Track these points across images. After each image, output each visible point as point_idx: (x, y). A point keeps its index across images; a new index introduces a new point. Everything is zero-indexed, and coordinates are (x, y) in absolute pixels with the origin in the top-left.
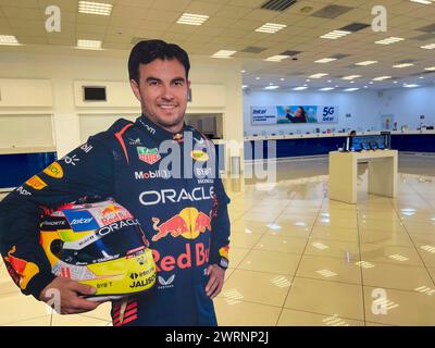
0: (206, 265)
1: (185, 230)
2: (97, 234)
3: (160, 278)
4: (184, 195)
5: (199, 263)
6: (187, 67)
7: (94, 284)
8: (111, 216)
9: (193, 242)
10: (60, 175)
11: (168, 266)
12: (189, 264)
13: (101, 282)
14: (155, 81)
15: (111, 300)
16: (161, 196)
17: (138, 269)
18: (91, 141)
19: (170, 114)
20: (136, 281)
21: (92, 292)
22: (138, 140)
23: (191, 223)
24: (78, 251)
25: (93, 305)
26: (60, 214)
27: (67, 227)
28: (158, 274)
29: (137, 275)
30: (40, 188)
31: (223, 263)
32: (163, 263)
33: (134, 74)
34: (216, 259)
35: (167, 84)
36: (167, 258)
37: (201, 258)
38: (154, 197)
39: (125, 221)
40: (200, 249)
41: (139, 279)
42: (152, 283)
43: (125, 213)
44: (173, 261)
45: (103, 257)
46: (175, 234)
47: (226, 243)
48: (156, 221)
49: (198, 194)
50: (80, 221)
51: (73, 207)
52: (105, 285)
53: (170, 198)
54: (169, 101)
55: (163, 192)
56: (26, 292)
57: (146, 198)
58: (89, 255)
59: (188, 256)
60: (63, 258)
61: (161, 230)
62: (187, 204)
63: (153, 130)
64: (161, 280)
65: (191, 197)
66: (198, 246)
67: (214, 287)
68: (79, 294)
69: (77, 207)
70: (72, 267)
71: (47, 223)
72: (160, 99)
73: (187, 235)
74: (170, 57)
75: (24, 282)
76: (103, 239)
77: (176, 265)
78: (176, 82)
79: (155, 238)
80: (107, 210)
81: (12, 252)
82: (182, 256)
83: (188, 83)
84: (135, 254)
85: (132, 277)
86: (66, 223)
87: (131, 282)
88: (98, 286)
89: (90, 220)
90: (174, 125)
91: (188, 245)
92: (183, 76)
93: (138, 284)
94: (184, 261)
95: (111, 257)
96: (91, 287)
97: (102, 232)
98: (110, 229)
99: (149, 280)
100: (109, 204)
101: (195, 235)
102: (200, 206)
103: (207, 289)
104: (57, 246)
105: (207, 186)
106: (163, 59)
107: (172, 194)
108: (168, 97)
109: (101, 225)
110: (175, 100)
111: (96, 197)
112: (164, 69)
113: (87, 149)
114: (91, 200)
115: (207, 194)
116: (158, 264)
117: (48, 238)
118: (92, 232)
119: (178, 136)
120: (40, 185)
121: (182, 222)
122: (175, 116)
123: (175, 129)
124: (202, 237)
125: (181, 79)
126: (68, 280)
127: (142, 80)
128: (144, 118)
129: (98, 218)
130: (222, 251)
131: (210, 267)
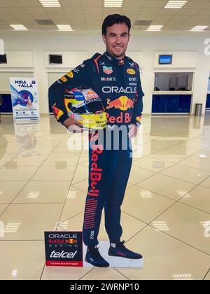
0: (129, 124)
1: (121, 106)
4: (122, 90)
5: (126, 122)
8: (90, 95)
9: (124, 112)
10: (72, 77)
11: (112, 121)
12: (121, 122)
14: (113, 35)
16: (112, 89)
17: (99, 120)
18: (85, 62)
19: (119, 51)
20: (98, 124)
21: (82, 125)
22: (103, 63)
23: (124, 103)
24: (77, 108)
26: (71, 92)
27: (73, 98)
28: (107, 123)
29: (99, 122)
31: (137, 123)
32: (110, 119)
34: (134, 122)
35: (119, 36)
36: (112, 117)
37: (127, 120)
38: (109, 90)
39: (95, 98)
40: (127, 116)
43: (96, 95)
44: (114, 119)
45: (86, 112)
46: (116, 107)
47: (140, 115)
48: (109, 100)
49: (129, 90)
50: (79, 96)
51: (76, 90)
53: (116, 90)
54: (119, 44)
55: (112, 87)
56: (59, 121)
57: (105, 90)
58: (81, 111)
59: (121, 118)
60: (72, 110)
61: (110, 104)
62: (123, 94)
63: (110, 59)
65: (125, 91)
66: (126, 114)
70: (75, 114)
71: (67, 96)
72: (115, 44)
73: (121, 108)
74: (121, 22)
75: (58, 117)
76: (87, 105)
77: (115, 121)
78: (123, 35)
79: (107, 108)
80: (89, 93)
82: (119, 117)
83: (129, 35)
84: (99, 113)
85: (97, 122)
86: (73, 96)
87: (96, 124)
89: (82, 96)
92: (127, 32)
93: (99, 126)
94: (120, 120)
95: (89, 113)
97: (87, 102)
98: (90, 101)
100: (90, 90)
101: (125, 109)
102: (129, 96)
104: (70, 105)
105: (133, 87)
106: (118, 23)
108: (119, 42)
109: (86, 99)
110: (122, 44)
112: (118, 29)
114: (83, 88)
115: (133, 90)
116: (108, 119)
117: (67, 101)
118: (83, 102)
119: (122, 61)
120: (65, 80)
121: (120, 102)
122: (121, 52)
123: (120, 58)
124: (128, 110)
125: (126, 33)
126: (73, 119)
127: (108, 34)
128: (107, 53)
129: (85, 96)
130: (138, 118)
131: (131, 124)
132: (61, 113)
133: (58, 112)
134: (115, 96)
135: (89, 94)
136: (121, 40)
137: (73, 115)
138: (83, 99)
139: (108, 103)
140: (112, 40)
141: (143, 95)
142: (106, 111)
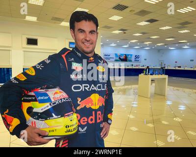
0: (101, 122)
2: (50, 105)
3: (80, 128)
4: (93, 87)
6: (97, 26)
7: (47, 130)
8: (58, 96)
9: (96, 111)
10: (34, 74)
11: (84, 122)
12: (94, 122)
13: (51, 129)
14: (82, 31)
15: (56, 139)
16: (82, 87)
17: (70, 123)
18: (50, 58)
19: (88, 48)
20: (68, 129)
21: (47, 134)
22: (73, 59)
23: (96, 101)
24: (41, 113)
25: (46, 141)
26: (32, 94)
27: (36, 100)
28: (79, 126)
29: (68, 126)
30: (23, 80)
31: (109, 121)
33: (72, 27)
34: (106, 120)
35: (88, 33)
37: (99, 119)
38: (79, 88)
39: (64, 99)
40: (99, 114)
41: (70, 128)
43: (64, 95)
44: (86, 120)
45: (53, 116)
46: (88, 106)
47: (111, 112)
48: (79, 99)
49: (99, 87)
50: (42, 98)
51: (40, 91)
52: (53, 131)
54: (88, 41)
55: (83, 85)
56: (12, 134)
57: (75, 88)
58: (46, 115)
59: (93, 117)
60: (32, 117)
61: (82, 104)
62: (94, 92)
63: (80, 55)
64: (80, 129)
65: (96, 89)
66: (98, 112)
67: (105, 133)
68: (40, 135)
69: (43, 90)
70: (37, 121)
71: (26, 98)
72: (84, 40)
73: (93, 107)
74: (89, 20)
75: (12, 128)
76: (53, 107)
77: (87, 122)
78: (92, 32)
79: (78, 108)
80: (56, 93)
81: (7, 112)
83: (97, 33)
84: (68, 116)
85: (66, 127)
86: (35, 98)
87: (66, 129)
88: (50, 131)
90: (90, 53)
91: (94, 112)
93: (69, 131)
94: (92, 120)
95: (57, 117)
96: (46, 132)
97: (53, 104)
98: (57, 103)
99: (75, 129)
100: (57, 90)
101: (97, 107)
102: (100, 93)
103: (101, 134)
104: (30, 110)
105: (103, 84)
106: (86, 20)
107: (87, 86)
108: (88, 39)
109: (53, 100)
110: (91, 41)
111: (51, 86)
112: (86, 25)
113: (48, 62)
114: (48, 88)
116: (79, 121)
117: (26, 106)
118: (48, 104)
119: (92, 58)
120: (24, 78)
122: (91, 49)
123: (90, 55)
124: (100, 109)
125: (94, 31)
126: (35, 128)
127: (76, 30)
128: (76, 48)
129: (51, 96)
130: (109, 116)
131: (104, 123)
132: (16, 122)
133: (11, 122)
135: (56, 95)
136: (90, 37)
137: (35, 122)
138: (49, 100)
139: (79, 102)
140: (81, 36)
141: (113, 92)
142: (77, 112)
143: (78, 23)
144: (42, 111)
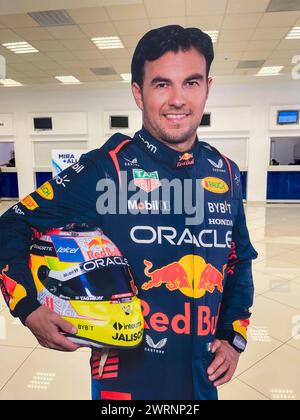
0: (211, 338)
1: (184, 283)
2: (82, 268)
3: (148, 337)
4: (187, 237)
5: (201, 332)
6: (209, 58)
7: (75, 322)
8: (98, 249)
9: (194, 303)
10: (50, 197)
11: (159, 325)
12: (187, 330)
13: (84, 323)
14: (163, 82)
15: (92, 347)
16: (157, 234)
17: (123, 320)
18: (84, 159)
19: (178, 126)
20: (120, 332)
21: (73, 331)
22: (135, 161)
23: (195, 276)
24: (62, 283)
25: (73, 346)
26: (47, 239)
27: (53, 254)
28: (146, 332)
29: (121, 327)
30: (32, 208)
31: (237, 341)
32: (153, 320)
33: (138, 76)
35: (178, 85)
36: (158, 314)
37: (205, 326)
38: (148, 235)
39: (112, 258)
40: (204, 314)
41: (123, 331)
42: (138, 341)
43: (112, 249)
44: (166, 320)
45: (85, 295)
46: (171, 287)
48: (149, 265)
49: (208, 238)
50: (66, 250)
51: (61, 233)
52: (87, 328)
53: (169, 238)
54: (178, 108)
55: (160, 229)
57: (139, 234)
58: (71, 289)
59: (187, 319)
60: (48, 287)
61: (154, 277)
63: (153, 148)
64: (149, 340)
65: (198, 242)
66: (202, 309)
68: (60, 330)
69: (65, 233)
70: (55, 298)
71: (36, 247)
72: (166, 107)
73: (186, 291)
74: (186, 47)
75: (14, 302)
76: (87, 274)
77: (169, 326)
78: (190, 81)
79: (145, 286)
80: (94, 242)
82: (178, 318)
83: (208, 81)
84: (120, 300)
85: (115, 326)
86: (53, 249)
87: (114, 332)
88: (79, 326)
89: (75, 250)
90: (182, 141)
92: (201, 71)
93: (122, 337)
94: (181, 324)
95: (94, 298)
96: (72, 326)
97: (87, 266)
98: (96, 265)
99: (135, 337)
100: (96, 235)
101: (199, 293)
102: (209, 255)
103: (210, 370)
104: (43, 271)
105: (222, 230)
106: (176, 51)
107: (171, 233)
108: (178, 102)
109: (87, 258)
110: (186, 108)
111: (84, 225)
112: (175, 65)
113: (79, 169)
114: (78, 229)
115: (221, 240)
116: (147, 319)
117: (37, 262)
118: (76, 265)
119: (187, 156)
120: (33, 206)
121: (182, 273)
122: (186, 129)
124: (207, 299)
125: (199, 77)
127: (147, 82)
128: (145, 132)
129: (84, 250)
130: (237, 325)
131: (218, 343)
132: (20, 292)
133: (13, 290)
134: (167, 254)
135: (95, 246)
137: (52, 299)
138: (78, 257)
139: (146, 272)
140: (160, 97)
141: (255, 255)
142: (142, 295)
143: (154, 63)
144: (64, 279)
